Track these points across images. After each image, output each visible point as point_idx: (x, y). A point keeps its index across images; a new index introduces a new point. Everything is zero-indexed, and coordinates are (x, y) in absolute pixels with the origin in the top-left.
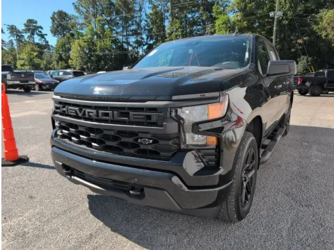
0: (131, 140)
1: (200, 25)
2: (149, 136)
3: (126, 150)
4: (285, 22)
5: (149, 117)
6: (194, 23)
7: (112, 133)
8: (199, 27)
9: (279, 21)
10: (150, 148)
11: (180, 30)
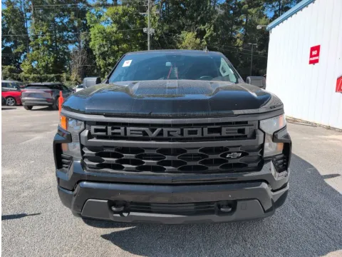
0: (218, 156)
1: (71, 31)
2: (239, 149)
3: (211, 168)
4: (157, 39)
5: (242, 131)
6: (64, 28)
7: (198, 151)
8: (70, 33)
9: (152, 37)
10: (238, 161)
11: (47, 34)
